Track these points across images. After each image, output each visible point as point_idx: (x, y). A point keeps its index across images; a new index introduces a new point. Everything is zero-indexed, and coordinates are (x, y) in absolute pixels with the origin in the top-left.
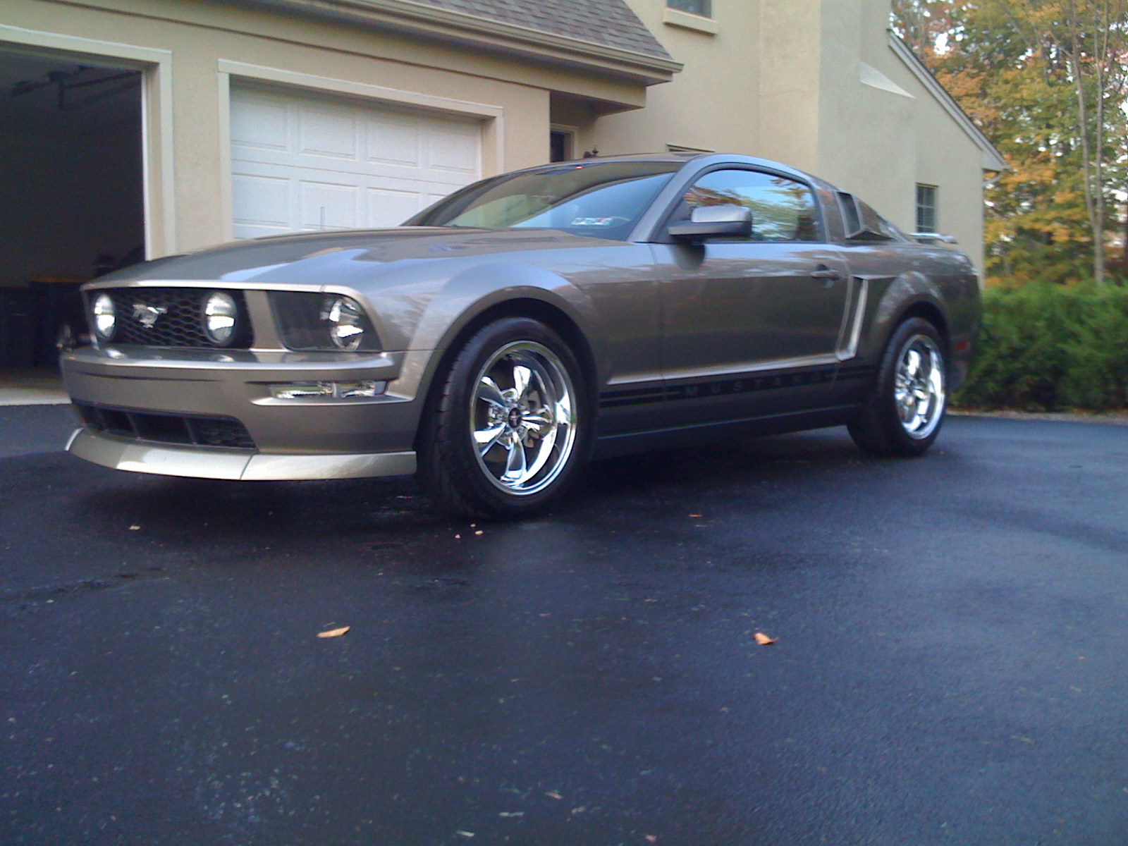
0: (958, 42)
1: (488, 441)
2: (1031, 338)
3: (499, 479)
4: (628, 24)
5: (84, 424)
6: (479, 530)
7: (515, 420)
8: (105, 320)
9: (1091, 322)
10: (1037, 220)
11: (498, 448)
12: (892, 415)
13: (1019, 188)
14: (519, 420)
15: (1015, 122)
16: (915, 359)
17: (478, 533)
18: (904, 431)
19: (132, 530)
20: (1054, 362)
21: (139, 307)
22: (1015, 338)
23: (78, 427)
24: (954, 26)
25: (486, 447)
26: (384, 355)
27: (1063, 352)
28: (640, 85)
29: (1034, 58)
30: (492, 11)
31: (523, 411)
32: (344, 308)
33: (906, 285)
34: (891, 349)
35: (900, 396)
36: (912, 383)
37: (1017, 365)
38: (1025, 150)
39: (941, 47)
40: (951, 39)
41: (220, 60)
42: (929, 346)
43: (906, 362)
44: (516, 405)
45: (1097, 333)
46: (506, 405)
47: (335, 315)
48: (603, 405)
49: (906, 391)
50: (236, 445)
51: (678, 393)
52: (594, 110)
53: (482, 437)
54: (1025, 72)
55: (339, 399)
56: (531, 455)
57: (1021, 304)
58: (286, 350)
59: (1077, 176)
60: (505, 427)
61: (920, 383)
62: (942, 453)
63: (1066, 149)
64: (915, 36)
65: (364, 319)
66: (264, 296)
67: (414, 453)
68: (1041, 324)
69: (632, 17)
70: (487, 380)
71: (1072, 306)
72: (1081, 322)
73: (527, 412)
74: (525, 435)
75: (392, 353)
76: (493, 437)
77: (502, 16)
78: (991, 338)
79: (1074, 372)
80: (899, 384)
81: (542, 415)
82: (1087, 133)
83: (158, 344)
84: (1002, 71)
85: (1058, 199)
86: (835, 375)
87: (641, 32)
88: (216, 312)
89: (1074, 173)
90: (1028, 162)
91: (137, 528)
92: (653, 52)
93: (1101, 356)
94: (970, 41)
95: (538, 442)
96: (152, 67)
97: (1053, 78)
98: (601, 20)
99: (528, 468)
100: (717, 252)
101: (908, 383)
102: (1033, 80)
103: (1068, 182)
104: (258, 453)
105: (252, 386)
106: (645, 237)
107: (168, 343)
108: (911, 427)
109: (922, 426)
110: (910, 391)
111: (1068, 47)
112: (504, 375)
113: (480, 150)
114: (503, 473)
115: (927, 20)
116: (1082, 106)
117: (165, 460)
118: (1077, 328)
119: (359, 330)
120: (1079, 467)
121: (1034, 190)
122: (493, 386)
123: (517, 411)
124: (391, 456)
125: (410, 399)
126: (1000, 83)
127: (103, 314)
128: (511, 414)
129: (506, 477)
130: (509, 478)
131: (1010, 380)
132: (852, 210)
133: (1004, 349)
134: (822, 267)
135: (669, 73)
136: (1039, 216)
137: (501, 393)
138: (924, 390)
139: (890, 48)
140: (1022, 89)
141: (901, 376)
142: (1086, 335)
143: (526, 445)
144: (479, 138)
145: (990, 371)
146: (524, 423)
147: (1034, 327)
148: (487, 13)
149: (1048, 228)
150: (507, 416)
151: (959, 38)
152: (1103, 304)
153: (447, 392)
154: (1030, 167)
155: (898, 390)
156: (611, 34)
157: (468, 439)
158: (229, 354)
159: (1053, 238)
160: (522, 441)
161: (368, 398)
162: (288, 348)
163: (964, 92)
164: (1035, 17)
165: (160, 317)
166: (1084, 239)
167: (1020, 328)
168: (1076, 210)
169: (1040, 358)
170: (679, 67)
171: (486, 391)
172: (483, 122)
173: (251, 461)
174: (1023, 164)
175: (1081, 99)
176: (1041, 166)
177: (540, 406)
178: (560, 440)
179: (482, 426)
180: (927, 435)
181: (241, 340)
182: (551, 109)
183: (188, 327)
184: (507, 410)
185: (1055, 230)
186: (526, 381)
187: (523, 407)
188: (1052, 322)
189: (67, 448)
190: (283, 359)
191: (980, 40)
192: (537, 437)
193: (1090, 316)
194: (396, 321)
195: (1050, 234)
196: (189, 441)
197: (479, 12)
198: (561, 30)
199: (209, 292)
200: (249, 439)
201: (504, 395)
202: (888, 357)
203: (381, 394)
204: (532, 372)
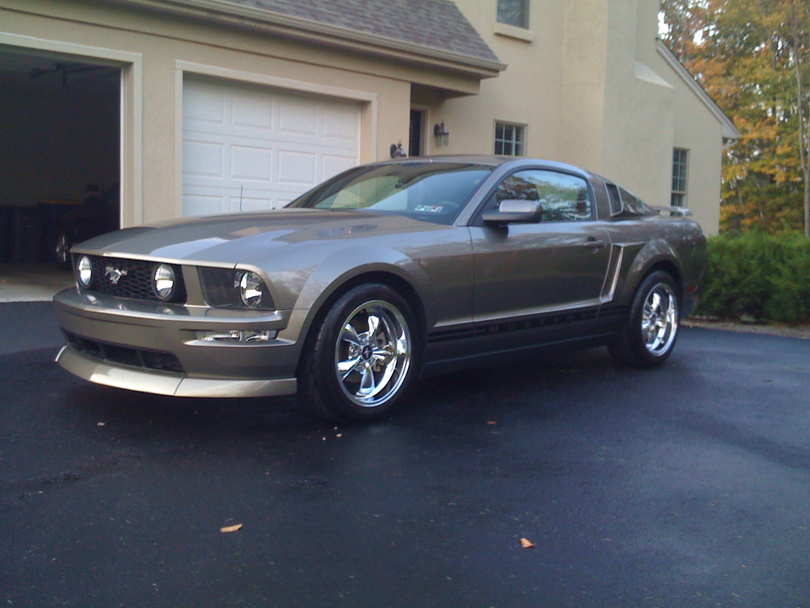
0: (710, 37)
1: (348, 369)
2: (747, 272)
3: (354, 394)
4: (468, 35)
5: (68, 343)
6: (340, 433)
7: (367, 354)
8: (86, 275)
9: (790, 261)
10: (763, 166)
11: (355, 373)
12: (639, 339)
13: (752, 141)
14: (370, 354)
15: (750, 94)
16: (657, 299)
17: (339, 435)
18: (646, 351)
19: (99, 426)
20: (762, 289)
21: (109, 269)
22: (735, 272)
23: (65, 345)
24: (708, 25)
25: (346, 373)
26: (276, 312)
27: (768, 281)
28: (476, 79)
29: (766, 51)
30: (371, 27)
31: (373, 347)
32: (250, 278)
33: (653, 248)
34: (639, 294)
35: (645, 326)
36: (654, 316)
37: (736, 290)
38: (757, 115)
39: (698, 39)
40: (706, 34)
41: (177, 61)
42: (667, 291)
43: (651, 301)
44: (368, 344)
45: (794, 270)
46: (361, 343)
47: (244, 284)
48: (430, 341)
49: (649, 322)
50: (172, 370)
51: (484, 330)
52: (443, 95)
53: (344, 366)
54: (759, 60)
55: (244, 342)
56: (378, 377)
57: (740, 248)
58: (208, 307)
59: (794, 135)
60: (360, 359)
61: (659, 315)
62: (674, 365)
63: (787, 115)
64: (680, 31)
65: (262, 286)
66: (195, 269)
67: (295, 379)
68: (753, 262)
69: (470, 29)
70: (348, 327)
71: (777, 250)
72: (783, 262)
73: (377, 348)
74: (374, 363)
75: (282, 311)
76: (352, 366)
77: (378, 30)
78: (717, 271)
79: (776, 297)
80: (645, 317)
81: (387, 349)
82: (802, 104)
83: (121, 296)
84: (742, 59)
85: (779, 151)
86: (598, 313)
87: (478, 42)
88: (161, 277)
89: (792, 133)
90: (758, 125)
91: (103, 424)
92: (486, 56)
93: (796, 287)
94: (719, 36)
95: (383, 368)
96: (128, 65)
97: (778, 65)
98: (449, 33)
99: (376, 385)
100: (515, 231)
101: (651, 316)
102: (764, 67)
103: (788, 139)
104: (187, 377)
105: (182, 331)
106: (465, 222)
107: (128, 295)
108: (652, 347)
109: (660, 346)
110: (653, 322)
111: (791, 43)
112: (361, 323)
113: (360, 124)
114: (358, 390)
115: (689, 20)
116: (799, 84)
117: (122, 378)
118: (780, 266)
119: (260, 293)
120: (769, 381)
121: (762, 144)
122: (351, 331)
123: (369, 348)
124: (280, 382)
125: (293, 343)
126: (740, 67)
127: (83, 269)
128: (364, 350)
129: (360, 393)
130: (362, 393)
131: (731, 301)
132: (616, 197)
133: (726, 279)
134: (591, 239)
135: (497, 71)
136: (766, 163)
137: (358, 336)
138: (663, 320)
139: (658, 51)
140: (755, 73)
141: (645, 311)
142: (786, 272)
143: (375, 370)
144: (359, 117)
145: (716, 295)
146: (373, 356)
147: (749, 264)
148: (367, 28)
149: (772, 172)
150: (362, 351)
151: (711, 34)
152: (799, 250)
153: (319, 338)
154: (760, 127)
155: (644, 322)
156: (456, 43)
157: (334, 368)
158: (169, 307)
159: (774, 179)
160: (372, 368)
161: (263, 342)
162: (210, 305)
163: (714, 73)
164: (767, 21)
165: (122, 277)
166: (799, 179)
167: (739, 265)
168: (793, 159)
169: (752, 286)
170: (504, 67)
171: (347, 334)
172: (362, 105)
173: (182, 382)
174: (755, 125)
175: (798, 80)
176: (769, 127)
177: (385, 343)
178: (399, 365)
179: (344, 359)
180: (662, 353)
181: (178, 297)
182: (411, 96)
183: (142, 285)
184: (362, 347)
185: (776, 173)
186: (376, 325)
187: (373, 345)
188: (762, 260)
189: (57, 360)
190: (206, 313)
191: (726, 36)
192: (383, 364)
193: (790, 258)
194: (287, 285)
195: (773, 176)
196: (140, 365)
197: (361, 28)
198: (419, 41)
199: (157, 264)
200: (180, 366)
201: (360, 336)
202: (637, 300)
203: (273, 339)
204: (380, 320)
